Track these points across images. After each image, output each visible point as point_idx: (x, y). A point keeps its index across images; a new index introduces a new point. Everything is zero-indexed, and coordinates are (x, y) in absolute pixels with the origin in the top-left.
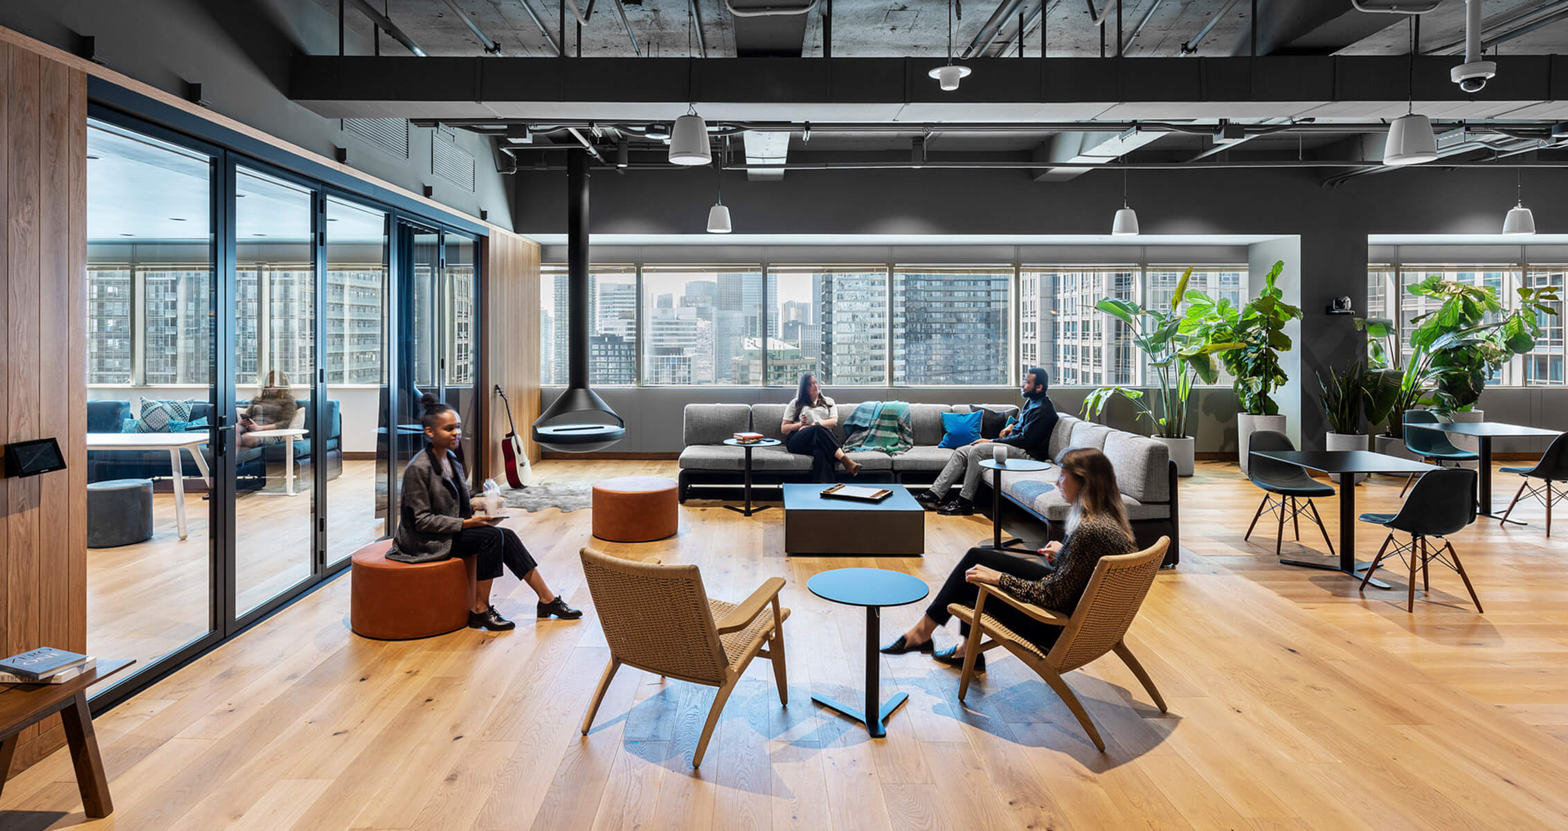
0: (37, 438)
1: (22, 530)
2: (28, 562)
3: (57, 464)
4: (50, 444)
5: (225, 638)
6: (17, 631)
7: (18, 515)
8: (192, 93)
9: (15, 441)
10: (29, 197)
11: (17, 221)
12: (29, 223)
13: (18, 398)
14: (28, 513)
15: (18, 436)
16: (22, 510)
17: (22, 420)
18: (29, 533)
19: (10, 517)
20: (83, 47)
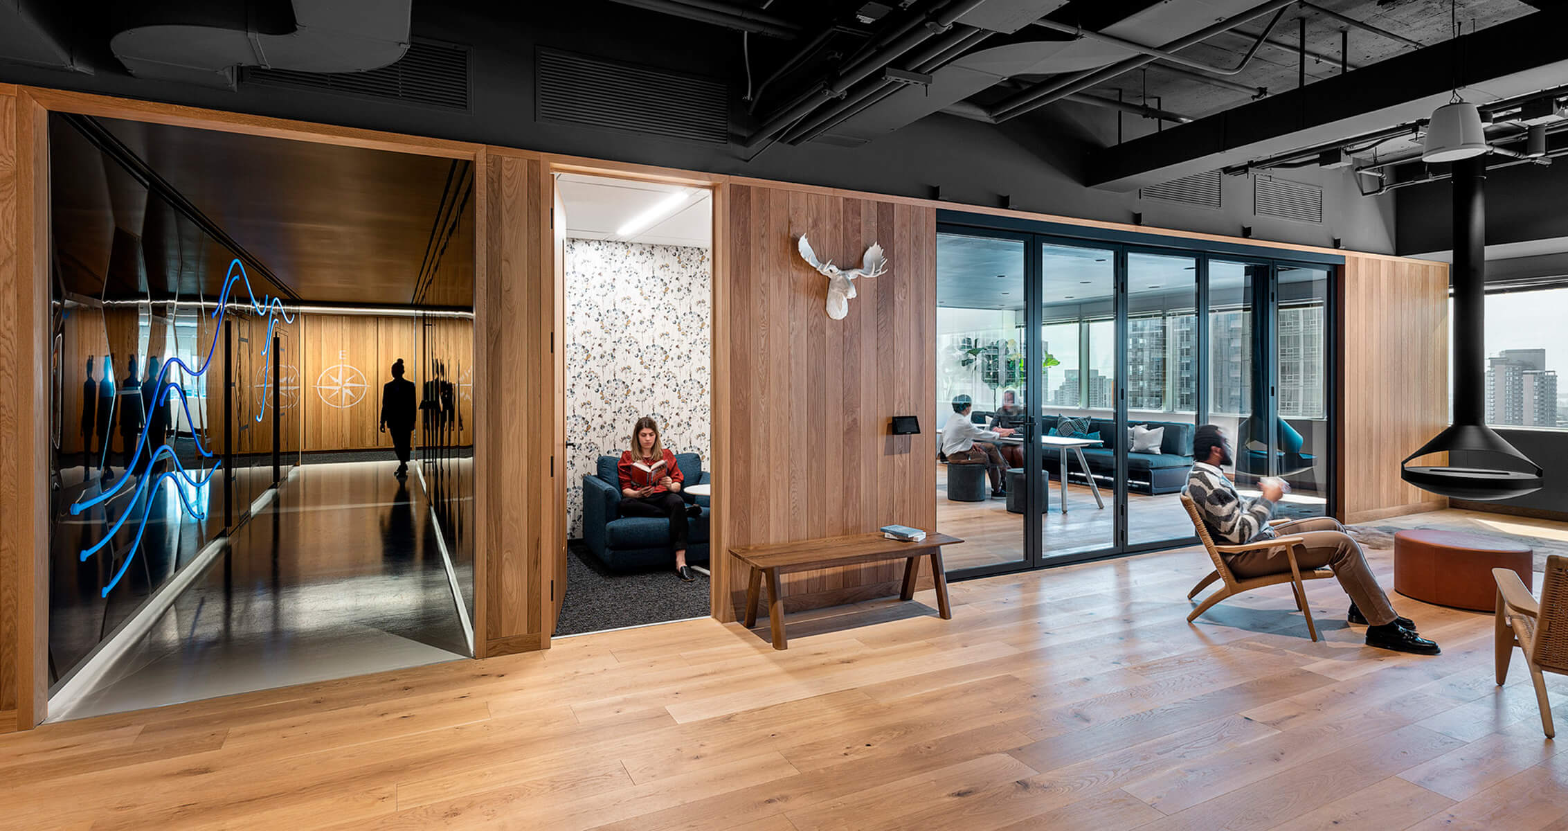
0: (908, 415)
1: (901, 465)
2: (904, 481)
3: (916, 430)
4: (914, 419)
5: (1033, 568)
6: (898, 516)
7: (899, 456)
8: (1004, 203)
9: (897, 416)
10: (905, 284)
11: (899, 298)
12: (905, 298)
13: (899, 394)
14: (904, 455)
15: (899, 413)
16: (901, 453)
17: (901, 405)
18: (905, 466)
19: (895, 456)
20: (934, 194)
